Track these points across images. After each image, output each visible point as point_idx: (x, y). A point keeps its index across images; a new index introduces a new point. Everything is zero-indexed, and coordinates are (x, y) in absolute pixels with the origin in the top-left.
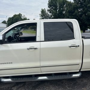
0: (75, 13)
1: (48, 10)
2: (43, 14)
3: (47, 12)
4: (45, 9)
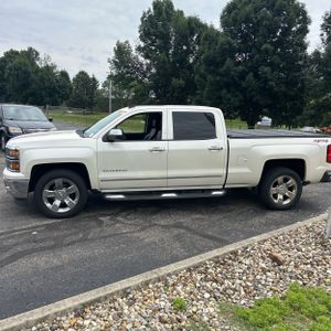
0: (225, 68)
1: (139, 49)
3: (134, 53)
4: (127, 42)
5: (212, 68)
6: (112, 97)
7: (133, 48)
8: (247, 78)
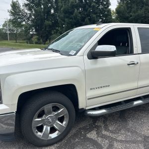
0: (74, 14)
1: (26, 5)
2: (15, 12)
3: (22, 8)
4: (17, 1)
5: (67, 15)
6: (8, 32)
7: (21, 5)
8: (86, 20)
